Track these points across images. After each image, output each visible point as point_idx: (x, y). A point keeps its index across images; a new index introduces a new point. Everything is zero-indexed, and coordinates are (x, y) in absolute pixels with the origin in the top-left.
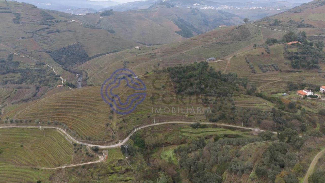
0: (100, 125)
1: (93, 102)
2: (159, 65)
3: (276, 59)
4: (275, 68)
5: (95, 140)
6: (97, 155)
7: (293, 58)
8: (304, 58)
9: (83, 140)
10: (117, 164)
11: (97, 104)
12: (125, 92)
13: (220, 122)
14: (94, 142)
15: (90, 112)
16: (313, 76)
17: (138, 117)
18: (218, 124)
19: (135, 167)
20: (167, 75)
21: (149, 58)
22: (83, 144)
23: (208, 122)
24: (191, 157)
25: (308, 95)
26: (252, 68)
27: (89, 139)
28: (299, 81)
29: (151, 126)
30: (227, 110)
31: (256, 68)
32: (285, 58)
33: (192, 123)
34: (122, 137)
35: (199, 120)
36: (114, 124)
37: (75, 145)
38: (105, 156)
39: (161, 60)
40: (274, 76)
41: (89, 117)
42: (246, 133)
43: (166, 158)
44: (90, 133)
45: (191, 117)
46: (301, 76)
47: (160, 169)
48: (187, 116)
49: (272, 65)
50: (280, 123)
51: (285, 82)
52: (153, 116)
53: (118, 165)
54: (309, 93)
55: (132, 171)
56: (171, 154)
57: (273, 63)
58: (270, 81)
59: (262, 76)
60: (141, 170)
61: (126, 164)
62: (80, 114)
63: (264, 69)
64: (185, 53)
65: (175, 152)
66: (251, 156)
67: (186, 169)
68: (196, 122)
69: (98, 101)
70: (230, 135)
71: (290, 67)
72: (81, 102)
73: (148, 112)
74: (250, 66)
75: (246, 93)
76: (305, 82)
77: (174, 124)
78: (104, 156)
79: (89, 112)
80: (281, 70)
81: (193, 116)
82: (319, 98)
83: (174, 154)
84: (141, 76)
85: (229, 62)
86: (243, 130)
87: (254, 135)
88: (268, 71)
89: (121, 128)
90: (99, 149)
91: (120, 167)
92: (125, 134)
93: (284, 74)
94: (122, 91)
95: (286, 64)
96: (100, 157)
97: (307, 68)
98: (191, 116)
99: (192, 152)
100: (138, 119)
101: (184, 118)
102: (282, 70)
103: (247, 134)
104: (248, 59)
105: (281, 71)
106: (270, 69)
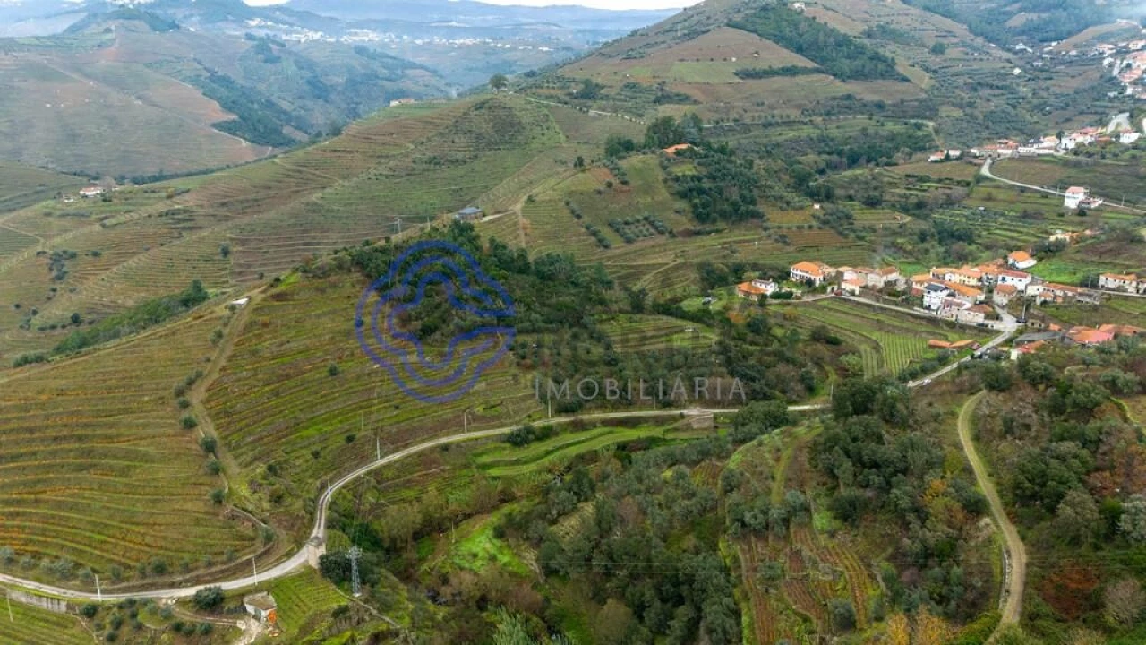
0: (177, 507)
1: (86, 426)
2: (226, 253)
3: (649, 199)
4: (656, 228)
5: (187, 569)
6: (221, 622)
7: (694, 193)
8: (720, 192)
9: (124, 584)
10: (330, 628)
11: (113, 432)
12: (223, 362)
13: (590, 409)
14: (188, 576)
15: (91, 466)
16: (754, 240)
17: (314, 448)
18: (585, 417)
19: (401, 618)
20: (358, 281)
21: (166, 231)
22: (137, 596)
23: (553, 416)
24: (567, 534)
25: (769, 293)
26: (594, 234)
27: (160, 570)
28: (724, 257)
29: (372, 471)
30: (597, 369)
31: (606, 233)
32: (672, 194)
33: (507, 430)
34: (299, 529)
35: (524, 416)
36: (244, 490)
37: (91, 611)
38: (264, 613)
39: (229, 235)
40: (660, 252)
41: (96, 487)
42: (671, 426)
43: (479, 563)
44: (147, 549)
45: (493, 412)
46: (725, 243)
47: (482, 603)
48: (479, 410)
49: (646, 219)
50: (753, 379)
51: (692, 265)
52: (362, 433)
53: (334, 630)
54: (770, 288)
55: (396, 634)
56: (489, 546)
57: (646, 214)
58: (654, 266)
59: (627, 254)
60: (429, 623)
61: (367, 618)
62: (40, 487)
63: (629, 231)
64: (320, 202)
65: (500, 533)
66: (773, 478)
67: (573, 576)
68: (517, 423)
69: (111, 419)
70: (633, 441)
71: (690, 221)
72: (28, 436)
73: (341, 422)
74: (587, 228)
75: (629, 309)
76: (738, 258)
77: (446, 448)
78: (256, 617)
79: (80, 468)
80: (671, 232)
81: (498, 408)
82: (799, 298)
83: (498, 543)
84: (257, 295)
85: (523, 221)
86: (659, 421)
87: (693, 429)
88: (638, 237)
89: (277, 499)
90: (226, 595)
91: (348, 634)
92: (303, 517)
93: (683, 243)
94: (208, 360)
95: (677, 212)
96: (241, 625)
97: (734, 218)
98: (494, 406)
99: (561, 519)
100: (316, 455)
101: (474, 420)
102: (675, 231)
103: (676, 430)
104: (574, 205)
105: (673, 235)
106: (645, 232)
